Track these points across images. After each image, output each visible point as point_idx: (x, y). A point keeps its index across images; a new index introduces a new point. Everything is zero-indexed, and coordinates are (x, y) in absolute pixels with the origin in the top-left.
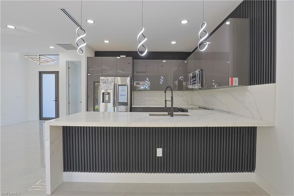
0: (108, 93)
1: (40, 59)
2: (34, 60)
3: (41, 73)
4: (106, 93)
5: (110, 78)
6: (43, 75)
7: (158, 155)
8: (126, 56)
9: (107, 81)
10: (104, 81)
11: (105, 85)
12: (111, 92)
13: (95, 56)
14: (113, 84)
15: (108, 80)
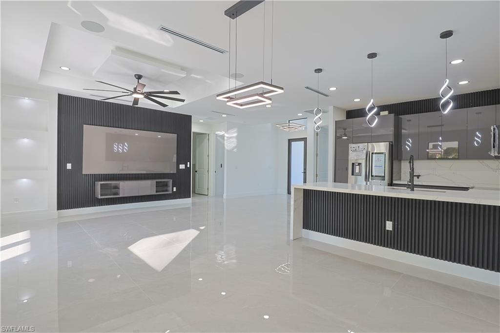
0: (359, 164)
1: (290, 124)
2: (285, 128)
3: (290, 141)
4: (357, 164)
5: (361, 145)
6: (292, 143)
7: (387, 229)
8: (389, 113)
9: (357, 148)
10: (354, 149)
11: (355, 153)
12: (363, 162)
13: (347, 119)
14: (365, 152)
15: (359, 147)
